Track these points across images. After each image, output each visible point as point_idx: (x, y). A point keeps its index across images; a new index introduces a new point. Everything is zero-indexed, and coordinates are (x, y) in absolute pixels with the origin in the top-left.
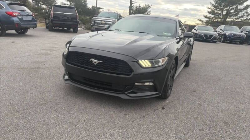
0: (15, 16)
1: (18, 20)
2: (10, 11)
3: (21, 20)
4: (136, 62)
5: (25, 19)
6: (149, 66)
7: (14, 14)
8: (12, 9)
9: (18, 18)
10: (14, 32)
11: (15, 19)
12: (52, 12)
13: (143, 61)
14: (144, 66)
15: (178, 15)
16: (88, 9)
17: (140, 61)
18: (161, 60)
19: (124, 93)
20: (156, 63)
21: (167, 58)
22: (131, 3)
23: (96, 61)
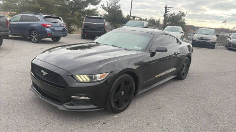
0: (48, 27)
1: (50, 30)
2: (45, 23)
3: (53, 30)
4: (72, 76)
5: (56, 29)
6: (88, 81)
7: (48, 26)
8: (46, 21)
9: (50, 29)
10: (50, 39)
11: (48, 30)
12: (84, 23)
13: (81, 76)
14: (81, 80)
15: (225, 21)
16: (124, 18)
17: (77, 76)
18: (98, 76)
19: (62, 104)
20: (96, 78)
21: (108, 73)
22: (166, 11)
23: (44, 73)
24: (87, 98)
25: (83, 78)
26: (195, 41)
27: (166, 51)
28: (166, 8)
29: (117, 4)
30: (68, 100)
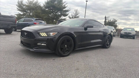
4: (38, 33)
6: (46, 36)
8: (36, 21)
14: (42, 36)
17: (40, 33)
18: (51, 34)
19: (32, 49)
20: (50, 34)
21: (57, 33)
22: (106, 19)
23: (26, 34)
24: (45, 45)
25: (44, 34)
26: (122, 34)
27: (92, 27)
28: (105, 17)
29: (77, 16)
30: (35, 46)
